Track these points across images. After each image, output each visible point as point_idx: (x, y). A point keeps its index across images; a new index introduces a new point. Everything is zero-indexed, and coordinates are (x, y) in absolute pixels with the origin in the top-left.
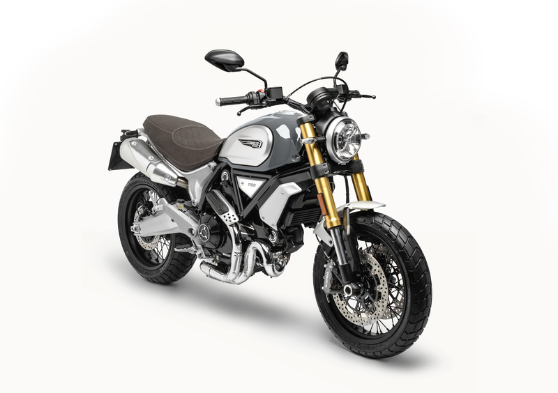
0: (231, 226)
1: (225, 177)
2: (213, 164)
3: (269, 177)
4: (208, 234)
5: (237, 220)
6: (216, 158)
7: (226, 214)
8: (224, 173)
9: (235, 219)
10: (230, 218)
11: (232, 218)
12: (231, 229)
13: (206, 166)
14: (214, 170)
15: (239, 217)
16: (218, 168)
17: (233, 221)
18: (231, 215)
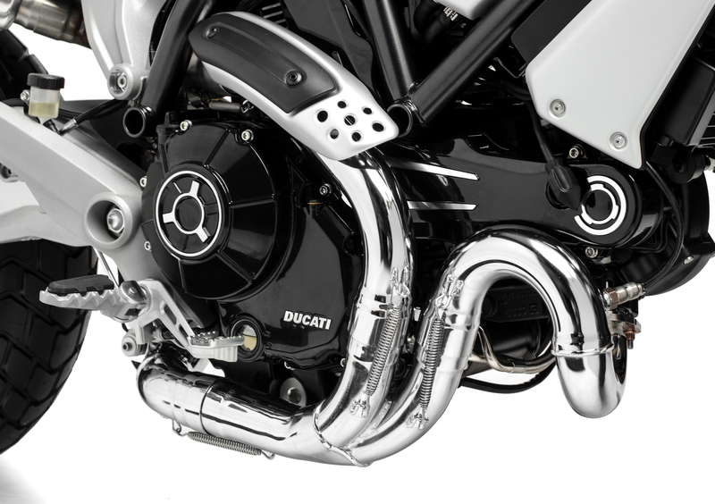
0: (352, 162)
4: (211, 213)
5: (391, 131)
7: (328, 105)
9: (378, 127)
10: (350, 120)
11: (364, 124)
12: (351, 181)
15: (398, 116)
17: (372, 139)
18: (354, 109)
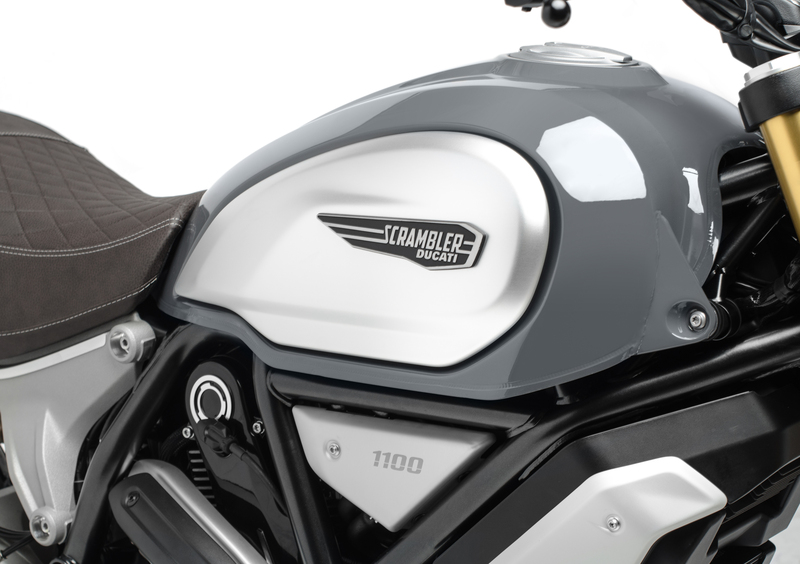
1: (210, 401)
2: (136, 333)
3: (513, 422)
6: (153, 305)
8: (205, 382)
13: (100, 341)
14: (142, 364)
16: (165, 354)
